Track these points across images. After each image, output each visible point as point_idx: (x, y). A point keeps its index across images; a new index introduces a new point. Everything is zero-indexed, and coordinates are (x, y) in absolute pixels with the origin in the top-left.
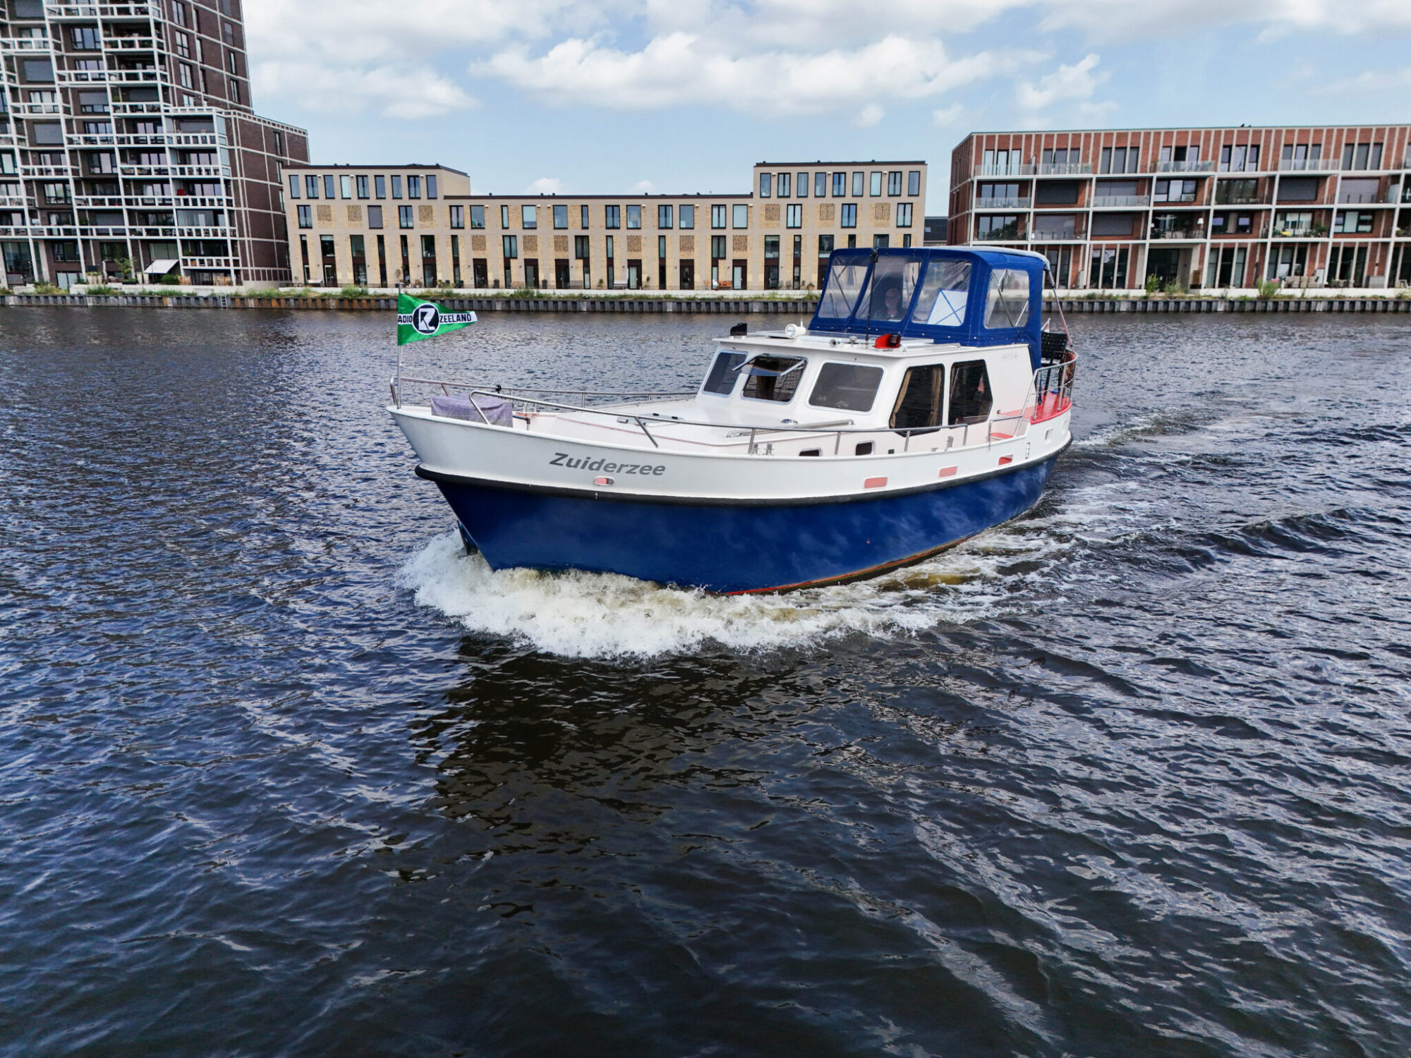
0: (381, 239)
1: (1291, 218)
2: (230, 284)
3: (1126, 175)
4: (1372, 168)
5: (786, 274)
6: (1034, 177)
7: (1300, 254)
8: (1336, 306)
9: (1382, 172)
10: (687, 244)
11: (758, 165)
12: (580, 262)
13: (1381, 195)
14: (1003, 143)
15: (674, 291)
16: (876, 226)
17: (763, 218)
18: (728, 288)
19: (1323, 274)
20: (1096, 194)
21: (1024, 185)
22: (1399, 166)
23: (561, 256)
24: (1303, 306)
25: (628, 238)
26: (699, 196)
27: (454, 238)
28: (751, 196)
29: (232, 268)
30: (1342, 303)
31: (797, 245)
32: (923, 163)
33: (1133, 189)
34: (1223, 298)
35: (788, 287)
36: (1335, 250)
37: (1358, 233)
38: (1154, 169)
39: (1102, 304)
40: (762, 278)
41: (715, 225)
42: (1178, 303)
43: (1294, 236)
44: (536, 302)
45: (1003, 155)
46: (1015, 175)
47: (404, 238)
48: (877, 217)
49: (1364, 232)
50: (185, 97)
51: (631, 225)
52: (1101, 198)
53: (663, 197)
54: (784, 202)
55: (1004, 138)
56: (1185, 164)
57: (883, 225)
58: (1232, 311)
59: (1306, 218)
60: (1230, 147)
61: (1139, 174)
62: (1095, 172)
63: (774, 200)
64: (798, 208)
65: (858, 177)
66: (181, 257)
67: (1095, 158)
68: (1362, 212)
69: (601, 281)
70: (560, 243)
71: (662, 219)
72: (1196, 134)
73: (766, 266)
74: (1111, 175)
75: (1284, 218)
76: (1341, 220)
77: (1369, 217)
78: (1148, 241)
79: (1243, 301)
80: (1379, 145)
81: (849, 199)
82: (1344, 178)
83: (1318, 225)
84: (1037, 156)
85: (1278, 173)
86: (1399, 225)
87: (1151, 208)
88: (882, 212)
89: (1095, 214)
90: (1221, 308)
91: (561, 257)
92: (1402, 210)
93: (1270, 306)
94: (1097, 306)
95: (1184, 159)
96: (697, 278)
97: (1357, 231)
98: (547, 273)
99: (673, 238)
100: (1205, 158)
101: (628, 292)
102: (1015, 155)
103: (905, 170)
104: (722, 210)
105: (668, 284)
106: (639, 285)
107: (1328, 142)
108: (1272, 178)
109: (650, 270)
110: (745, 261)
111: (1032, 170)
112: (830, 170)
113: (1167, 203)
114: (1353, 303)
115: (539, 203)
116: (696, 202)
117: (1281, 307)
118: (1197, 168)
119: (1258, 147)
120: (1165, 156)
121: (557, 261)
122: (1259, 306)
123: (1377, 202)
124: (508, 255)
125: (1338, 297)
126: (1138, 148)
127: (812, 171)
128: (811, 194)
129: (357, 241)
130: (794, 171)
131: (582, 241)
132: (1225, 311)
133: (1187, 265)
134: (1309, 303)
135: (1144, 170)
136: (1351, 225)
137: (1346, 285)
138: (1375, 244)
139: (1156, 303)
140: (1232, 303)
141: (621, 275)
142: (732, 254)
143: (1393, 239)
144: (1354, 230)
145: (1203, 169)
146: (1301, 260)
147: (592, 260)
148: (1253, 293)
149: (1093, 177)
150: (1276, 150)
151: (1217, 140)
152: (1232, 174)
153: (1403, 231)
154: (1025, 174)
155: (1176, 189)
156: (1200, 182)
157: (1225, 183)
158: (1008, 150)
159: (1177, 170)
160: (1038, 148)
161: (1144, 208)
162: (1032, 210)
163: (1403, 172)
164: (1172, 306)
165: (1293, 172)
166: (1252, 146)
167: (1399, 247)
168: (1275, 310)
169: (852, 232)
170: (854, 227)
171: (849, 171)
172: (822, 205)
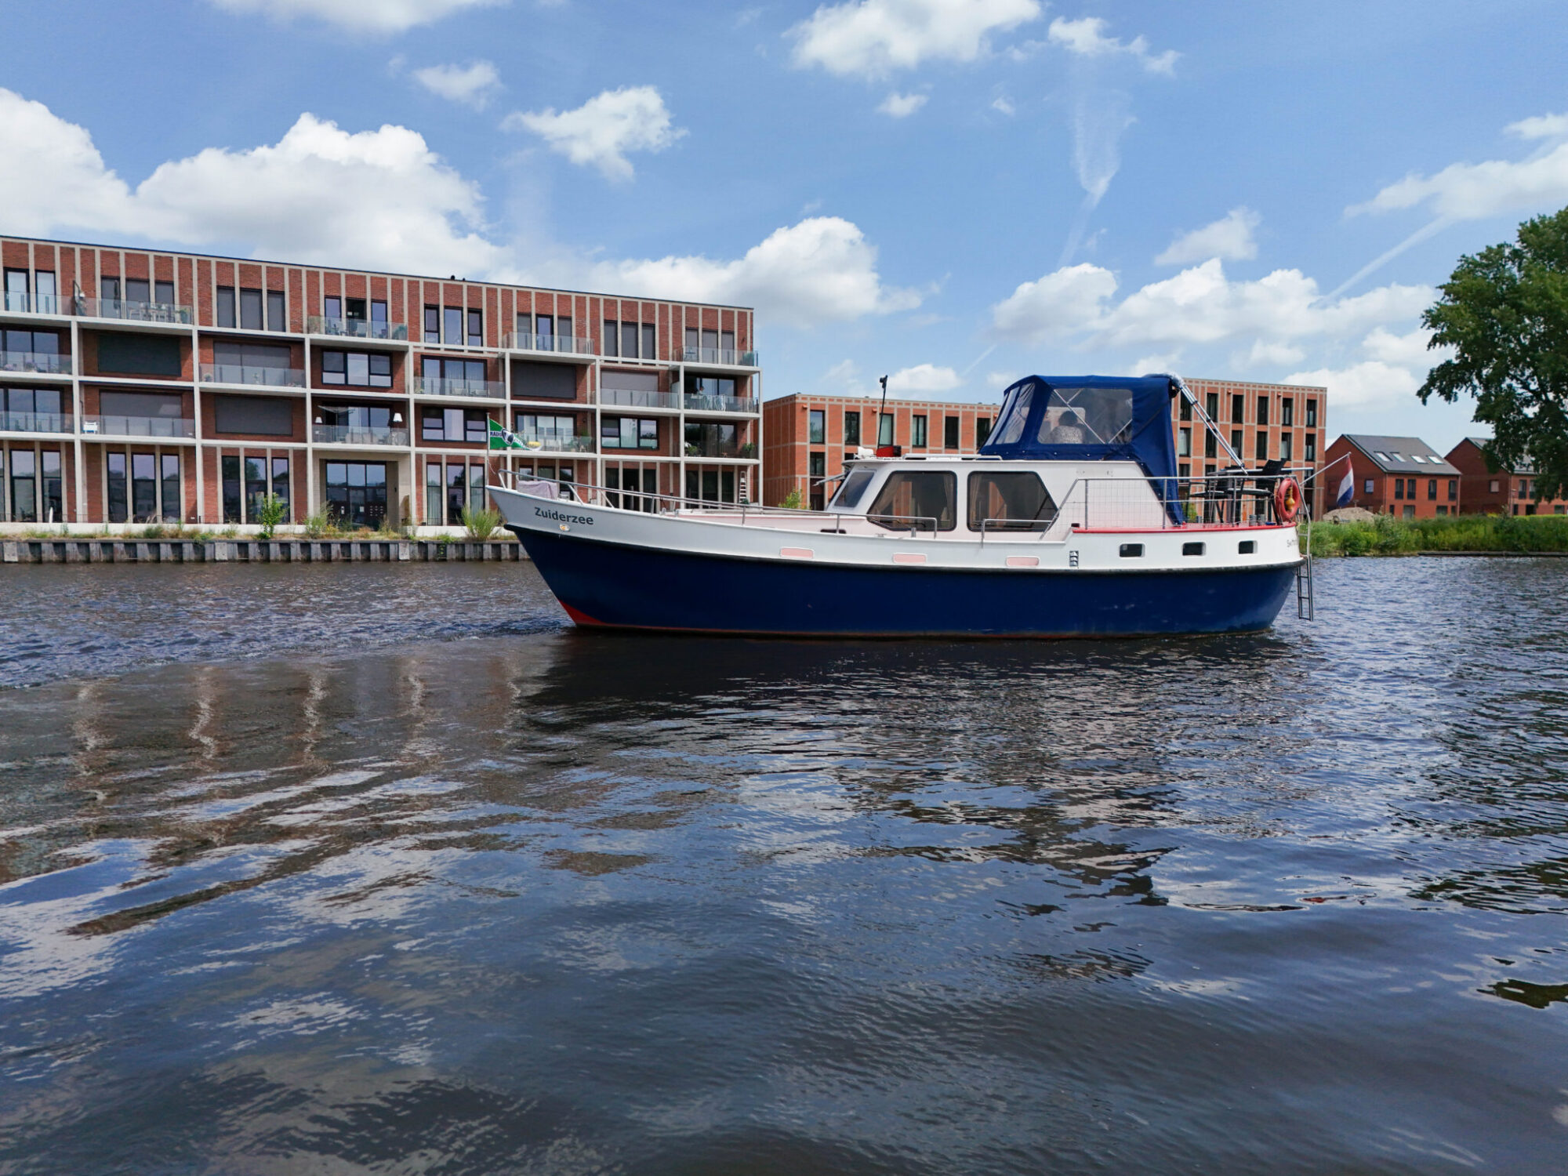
1: (544, 421)
4: (645, 358)
6: (75, 321)
9: (659, 364)
13: (663, 396)
14: (16, 258)
20: (202, 360)
21: (63, 331)
22: (680, 358)
33: (281, 358)
36: (611, 471)
37: (640, 450)
38: (309, 329)
39: (177, 547)
42: (326, 546)
43: (547, 448)
45: (17, 280)
46: (42, 315)
49: (649, 448)
52: (216, 367)
55: (16, 248)
56: (366, 325)
58: (425, 560)
59: (566, 424)
60: (436, 307)
61: (288, 334)
62: (202, 322)
67: (205, 302)
68: (641, 419)
72: (379, 281)
74: (235, 330)
75: (530, 421)
76: (611, 427)
78: (312, 445)
79: (442, 545)
80: (649, 326)
82: (603, 369)
83: (583, 435)
84: (86, 284)
85: (508, 352)
86: (686, 439)
87: (309, 391)
89: (205, 393)
90: (405, 555)
92: (687, 419)
93: (488, 551)
94: (166, 551)
95: (363, 317)
97: (639, 447)
100: (398, 317)
102: (45, 282)
107: (581, 316)
108: (503, 358)
111: (76, 309)
113: (346, 386)
118: (384, 334)
119: (479, 312)
120: (332, 309)
122: (469, 551)
123: (659, 405)
126: (281, 293)
132: (413, 560)
133: (396, 490)
135: (297, 327)
136: (627, 436)
138: (665, 465)
139: (285, 546)
143: (683, 459)
144: (635, 446)
145: (396, 336)
148: (459, 532)
149: (195, 328)
150: (507, 318)
151: (414, 295)
152: (443, 347)
153: (695, 449)
154: (65, 313)
155: (358, 368)
156: (395, 356)
157: (437, 363)
158: (26, 271)
159: (353, 335)
160: (88, 274)
161: (297, 390)
162: (75, 378)
163: (683, 365)
164: (316, 551)
165: (533, 352)
166: (470, 311)
167: (691, 469)
168: (498, 558)
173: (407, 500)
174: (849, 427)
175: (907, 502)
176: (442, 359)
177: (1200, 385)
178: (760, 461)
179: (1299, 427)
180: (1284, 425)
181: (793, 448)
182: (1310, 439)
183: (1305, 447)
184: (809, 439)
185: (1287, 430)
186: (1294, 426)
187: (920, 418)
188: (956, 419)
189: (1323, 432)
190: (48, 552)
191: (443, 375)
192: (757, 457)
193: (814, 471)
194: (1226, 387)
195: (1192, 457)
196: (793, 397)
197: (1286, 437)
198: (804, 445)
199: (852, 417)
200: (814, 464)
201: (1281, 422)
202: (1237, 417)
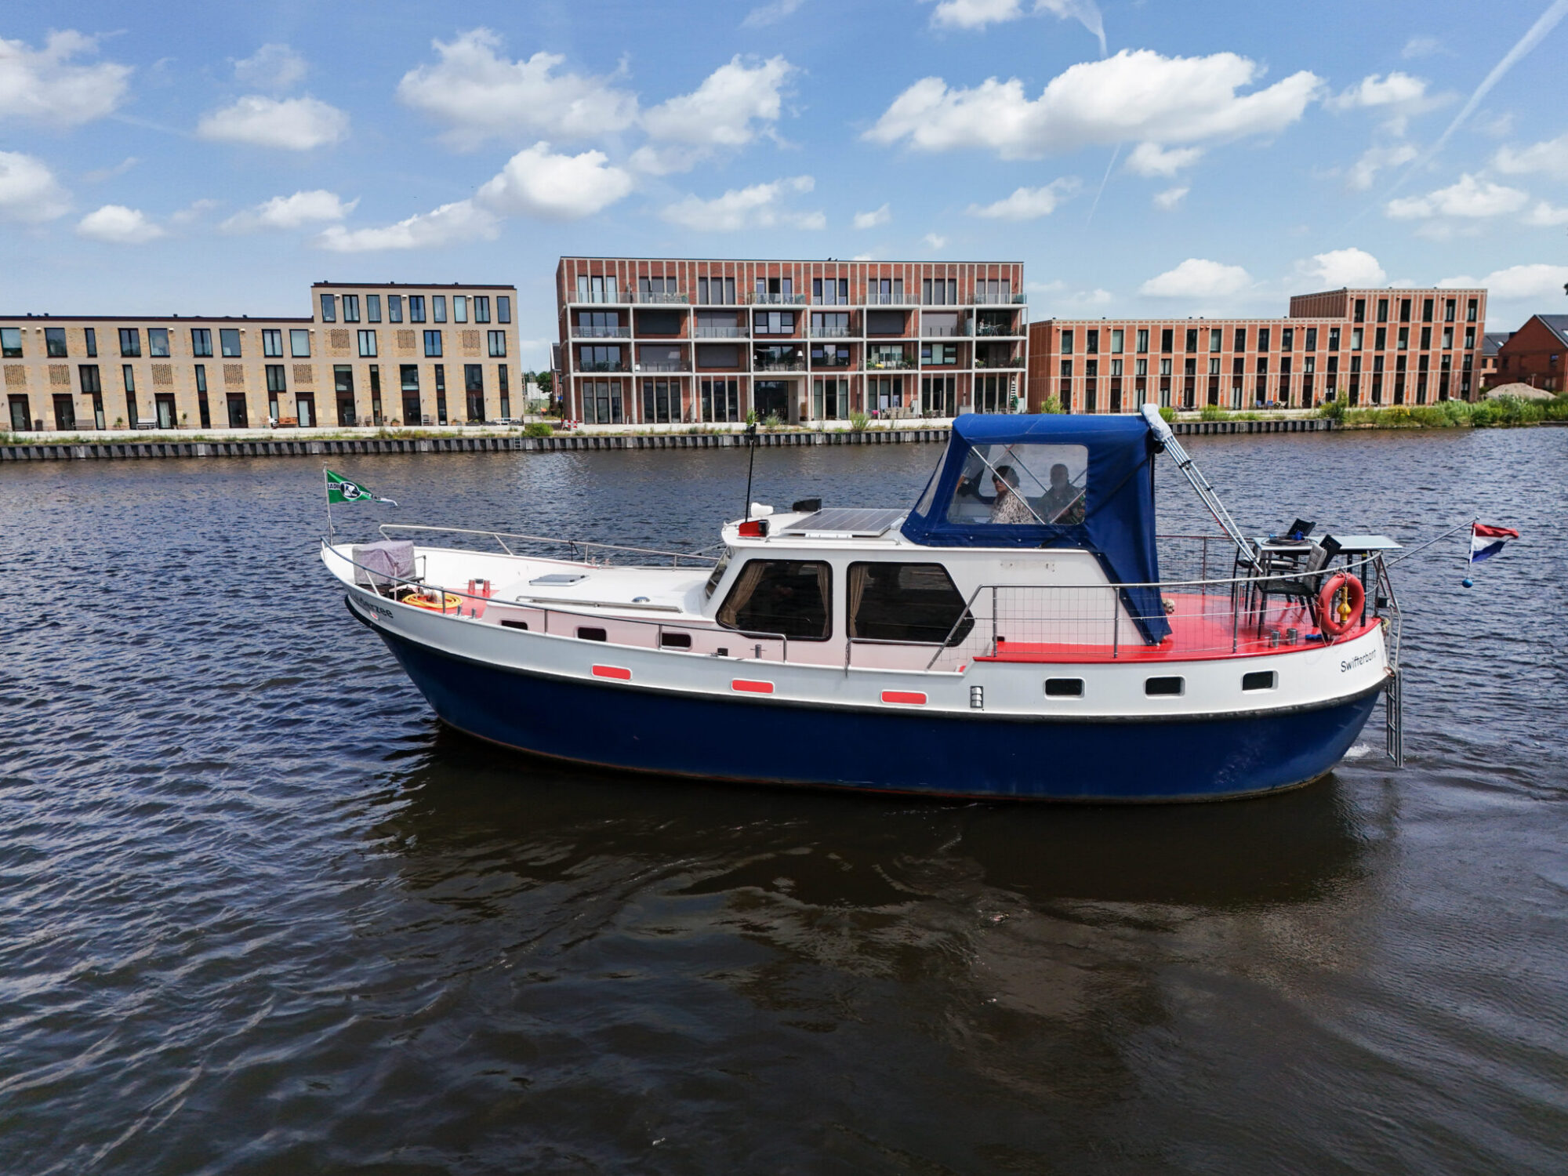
1: (884, 351)
3: (725, 306)
4: (949, 303)
5: (363, 407)
6: (631, 306)
7: (896, 386)
8: (922, 436)
9: (958, 307)
10: (234, 374)
11: (317, 285)
12: (90, 397)
13: (961, 329)
14: (597, 270)
15: (221, 431)
16: (466, 355)
17: (330, 345)
18: (292, 426)
19: (918, 405)
20: (696, 325)
21: (623, 313)
22: (972, 302)
23: (61, 389)
24: (893, 438)
25: (154, 367)
26: (245, 319)
28: (311, 320)
30: (927, 433)
31: (375, 377)
32: (511, 288)
33: (734, 321)
34: (819, 431)
35: (368, 424)
36: (926, 381)
37: (945, 365)
38: (750, 302)
39: (705, 439)
40: (334, 413)
41: (269, 352)
42: (778, 437)
43: (886, 368)
44: (12, 450)
45: (597, 283)
46: (612, 304)
48: (465, 346)
49: (951, 364)
51: (156, 352)
52: (701, 329)
53: (198, 319)
54: (352, 328)
55: (596, 264)
56: (780, 296)
57: (474, 355)
58: (829, 444)
59: (898, 351)
60: (820, 280)
61: (737, 306)
62: (693, 302)
63: (340, 325)
64: (371, 335)
65: (438, 301)
67: (692, 288)
68: (946, 344)
69: (120, 420)
70: (58, 375)
71: (199, 345)
72: (787, 267)
73: (338, 400)
74: (710, 306)
75: (877, 351)
76: (928, 352)
77: (953, 350)
78: (753, 374)
79: (839, 434)
80: (952, 280)
81: (430, 325)
82: (924, 312)
83: (909, 357)
84: (633, 284)
85: (866, 307)
86: (977, 357)
87: (751, 340)
88: (470, 340)
89: (698, 345)
90: (819, 440)
91: (61, 391)
92: (978, 343)
93: (864, 438)
94: (700, 441)
95: (778, 291)
96: (251, 414)
97: (944, 363)
98: (42, 410)
99: (215, 368)
100: (798, 290)
101: (157, 432)
102: (610, 283)
103: (493, 294)
104: (276, 336)
105: (212, 421)
106: (174, 423)
107: (909, 278)
108: (861, 311)
109: (186, 404)
110: (312, 394)
111: (628, 299)
112: (405, 293)
113: (768, 335)
114: (936, 433)
115: (23, 325)
116: (242, 327)
117: (874, 438)
118: (791, 301)
119: (846, 281)
120: (761, 287)
121: (55, 396)
122: (855, 438)
123: (958, 335)
125: (923, 427)
126: (733, 279)
127: (384, 294)
128: (385, 318)
130: (362, 293)
131: (90, 371)
132: (823, 443)
133: (795, 398)
134: (898, 434)
135: (740, 302)
136: (938, 357)
137: (938, 415)
138: (961, 375)
139: (757, 437)
140: (828, 435)
141: (147, 412)
142: (293, 387)
143: (974, 371)
144: (940, 362)
145: (797, 302)
146: (898, 391)
147: (104, 395)
148: (848, 426)
149: (692, 307)
150: (863, 284)
151: (807, 273)
152: (825, 307)
153: (982, 363)
154: (622, 302)
155: (775, 322)
156: (796, 314)
157: (820, 316)
158: (602, 277)
159: (773, 303)
160: (633, 276)
161: (744, 340)
162: (632, 340)
163: (975, 307)
164: (773, 440)
165: (879, 306)
166: (840, 280)
167: (979, 377)
168: (869, 442)
169: (438, 361)
170: (441, 356)
171: (428, 294)
172: (399, 332)
173: (804, 406)
174: (1090, 341)
175: (1132, 393)
176: (823, 313)
177: (1373, 294)
178: (1026, 370)
179: (1461, 320)
180: (1447, 321)
181: (1049, 358)
182: (1470, 332)
183: (1465, 338)
184: (1061, 350)
185: (1449, 325)
186: (1456, 321)
187: (1143, 332)
188: (1171, 331)
189: (1482, 325)
190: (646, 443)
191: (824, 325)
192: (1024, 367)
193: (1064, 373)
194: (1396, 293)
195: (1363, 350)
196: (1050, 322)
197: (1448, 331)
198: (1057, 355)
199: (1093, 334)
200: (1064, 368)
201: (1445, 318)
202: (1405, 317)
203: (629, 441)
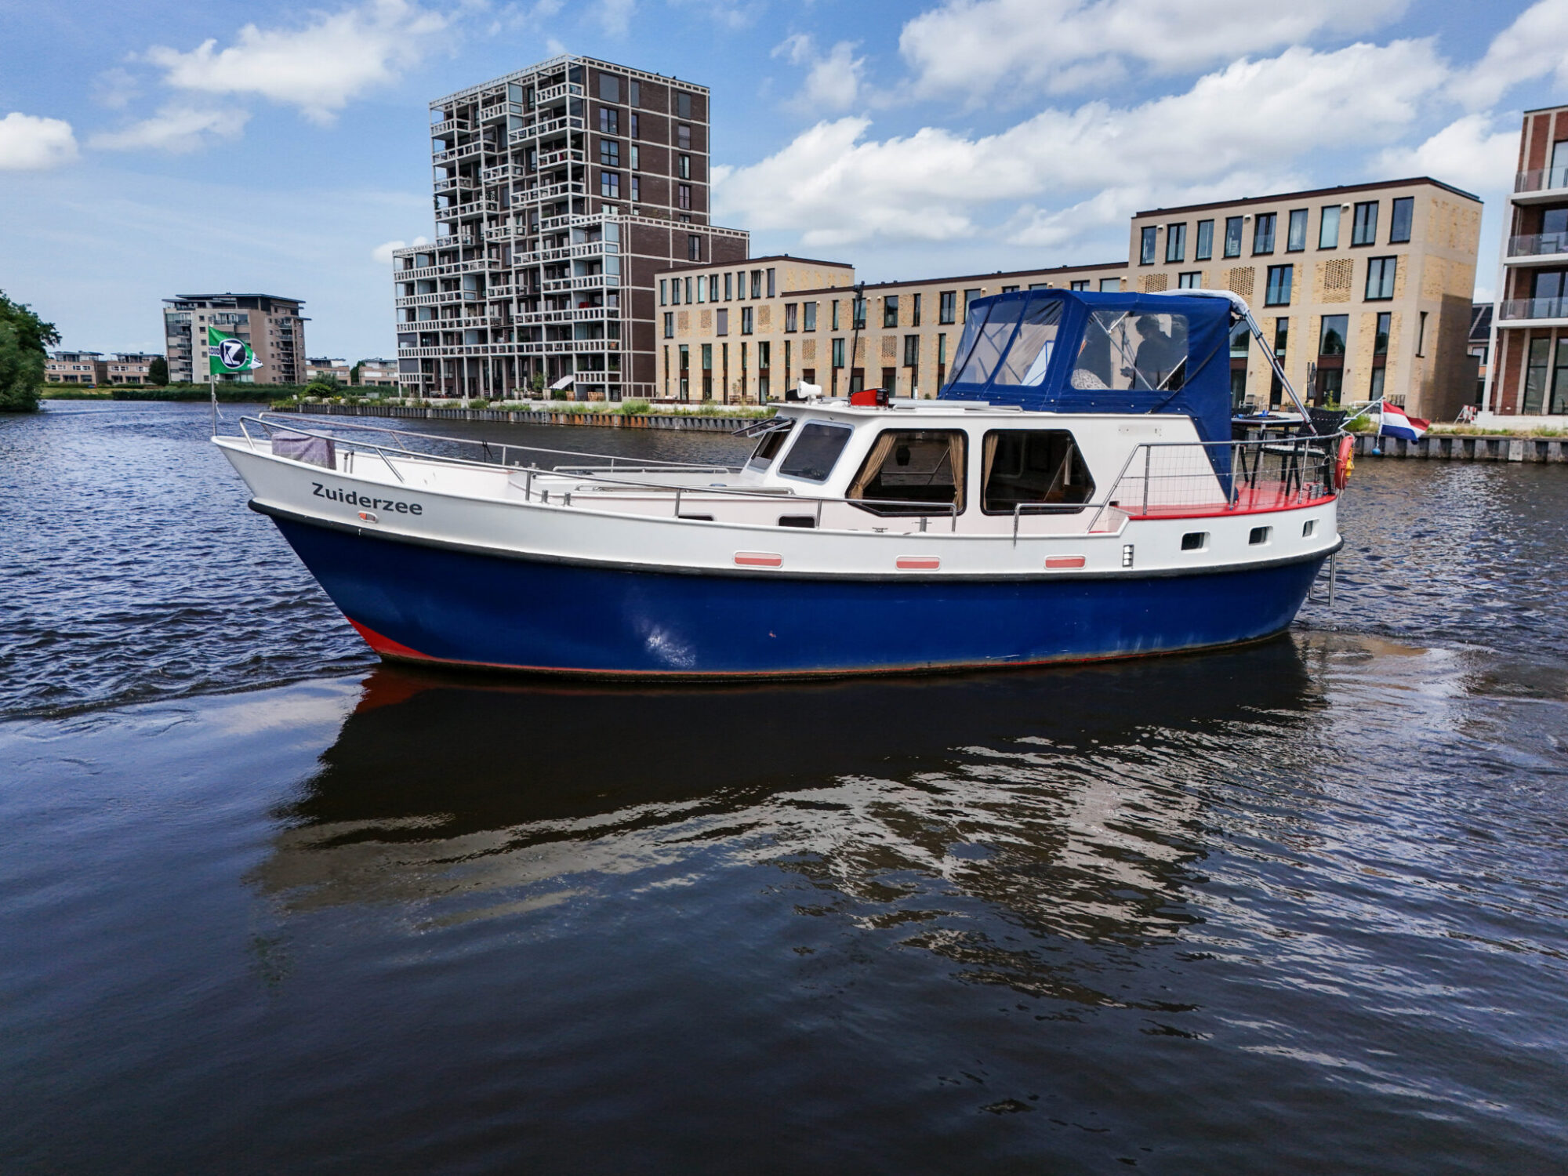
0: (725, 346)
2: (602, 399)
11: (1140, 215)
12: (909, 371)
16: (1325, 300)
23: (889, 362)
26: (1060, 269)
27: (787, 343)
28: (1125, 265)
29: (607, 383)
47: (744, 345)
48: (1327, 286)
50: (606, 208)
53: (1010, 274)
54: (1173, 270)
57: (1338, 299)
63: (1161, 268)
64: (1195, 279)
65: (1297, 219)
66: (575, 371)
70: (888, 348)
81: (1279, 257)
88: (1338, 275)
91: (889, 365)
103: (1387, 196)
112: (1249, 212)
115: (876, 294)
116: (1052, 280)
121: (885, 370)
124: (836, 364)
127: (1219, 216)
128: (1218, 251)
129: (707, 348)
130: (1194, 219)
131: (912, 341)
147: (920, 369)
169: (1281, 312)
170: (1287, 305)
171: (1282, 209)
172: (1233, 272)
203: (1514, 445)
